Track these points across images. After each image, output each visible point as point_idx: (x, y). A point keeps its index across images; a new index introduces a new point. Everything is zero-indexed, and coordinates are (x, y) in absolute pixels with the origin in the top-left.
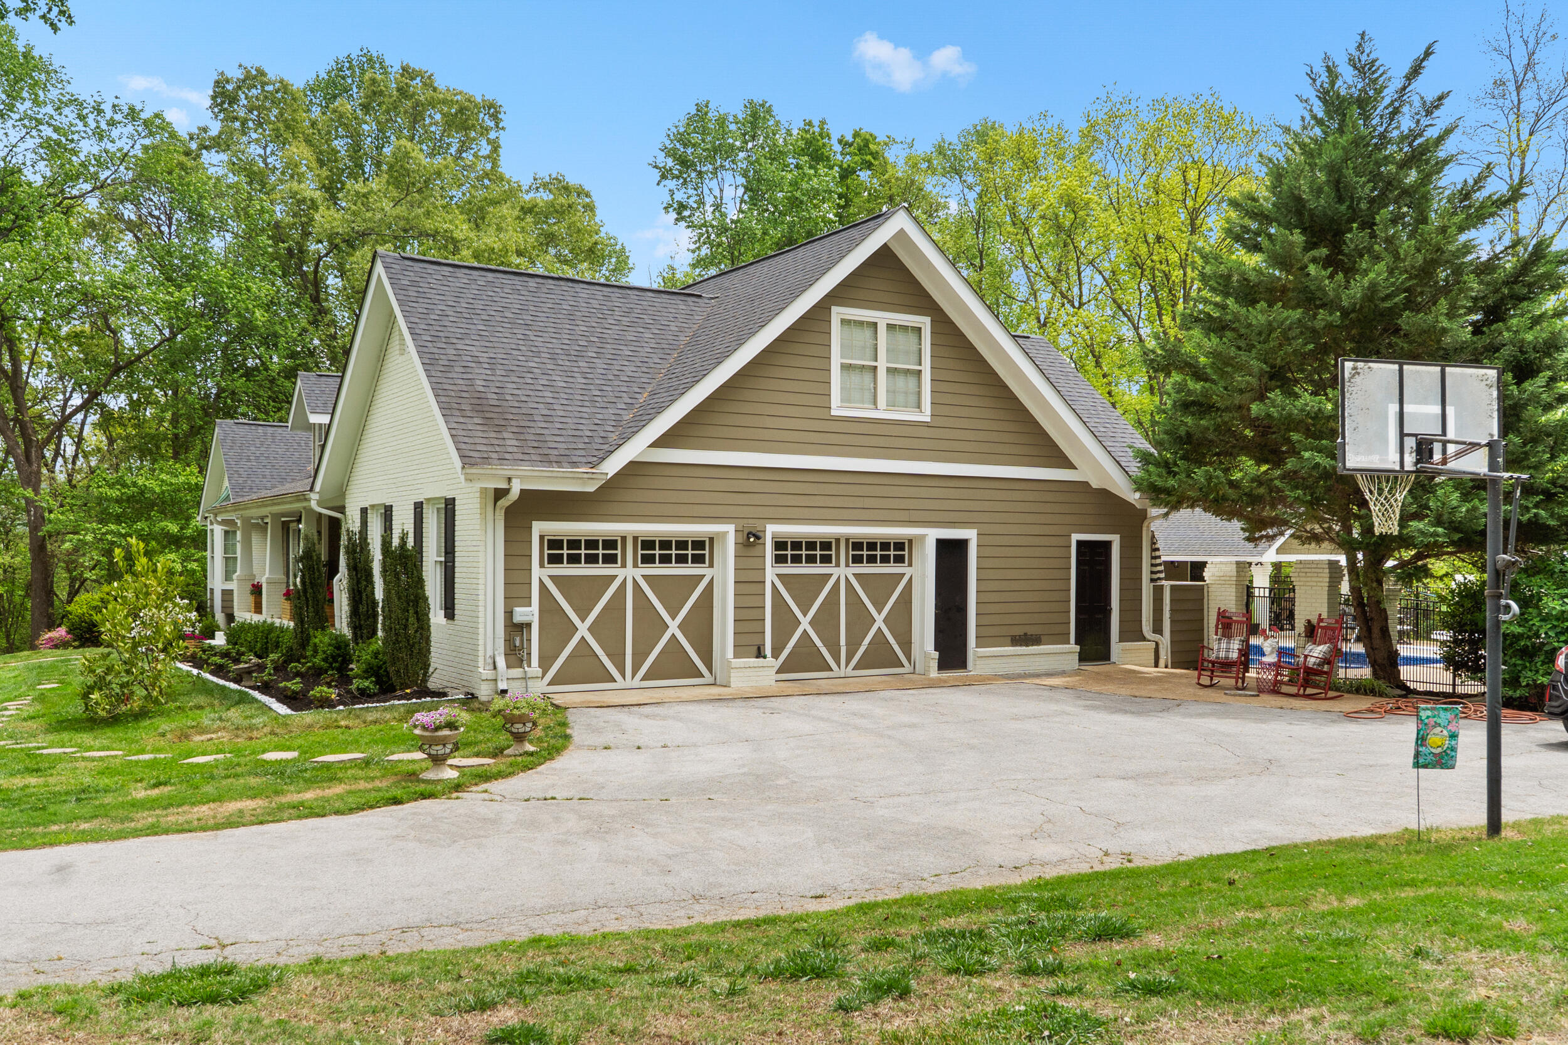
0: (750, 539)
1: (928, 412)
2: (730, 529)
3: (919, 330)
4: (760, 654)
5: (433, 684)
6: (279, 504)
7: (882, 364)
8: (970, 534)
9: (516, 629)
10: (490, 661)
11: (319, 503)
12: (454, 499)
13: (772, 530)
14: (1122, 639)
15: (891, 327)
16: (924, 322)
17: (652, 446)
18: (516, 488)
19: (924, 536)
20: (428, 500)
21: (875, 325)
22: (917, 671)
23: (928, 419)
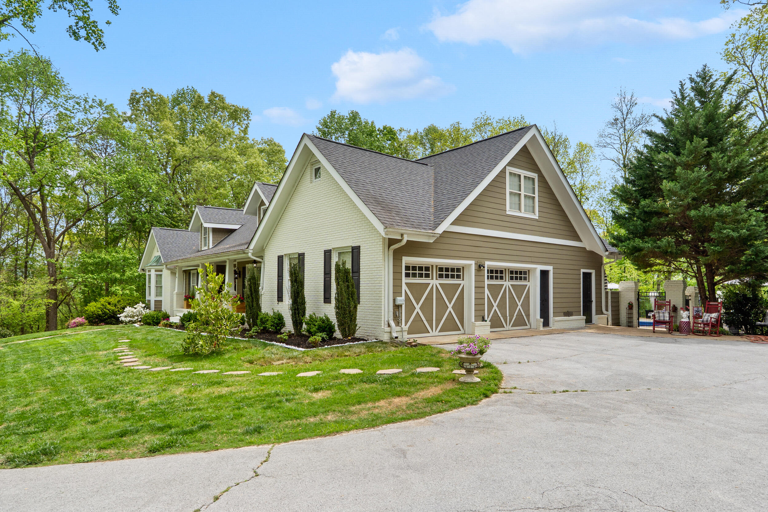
0: (480, 267)
1: (537, 215)
2: (473, 262)
3: (533, 180)
4: (483, 320)
5: (357, 335)
6: (218, 257)
7: (523, 193)
8: (550, 268)
9: (397, 307)
10: (387, 323)
11: (253, 254)
12: (359, 246)
13: (488, 264)
14: (596, 314)
15: (525, 177)
16: (535, 175)
17: (452, 224)
18: (406, 238)
19: (536, 268)
20: (334, 249)
21: (519, 176)
22: (532, 327)
23: (537, 218)
